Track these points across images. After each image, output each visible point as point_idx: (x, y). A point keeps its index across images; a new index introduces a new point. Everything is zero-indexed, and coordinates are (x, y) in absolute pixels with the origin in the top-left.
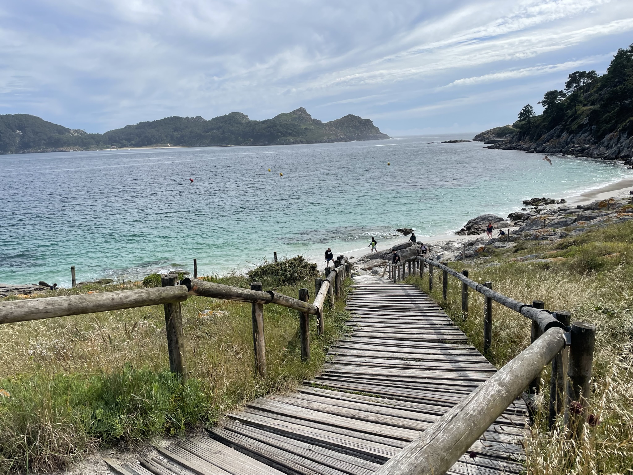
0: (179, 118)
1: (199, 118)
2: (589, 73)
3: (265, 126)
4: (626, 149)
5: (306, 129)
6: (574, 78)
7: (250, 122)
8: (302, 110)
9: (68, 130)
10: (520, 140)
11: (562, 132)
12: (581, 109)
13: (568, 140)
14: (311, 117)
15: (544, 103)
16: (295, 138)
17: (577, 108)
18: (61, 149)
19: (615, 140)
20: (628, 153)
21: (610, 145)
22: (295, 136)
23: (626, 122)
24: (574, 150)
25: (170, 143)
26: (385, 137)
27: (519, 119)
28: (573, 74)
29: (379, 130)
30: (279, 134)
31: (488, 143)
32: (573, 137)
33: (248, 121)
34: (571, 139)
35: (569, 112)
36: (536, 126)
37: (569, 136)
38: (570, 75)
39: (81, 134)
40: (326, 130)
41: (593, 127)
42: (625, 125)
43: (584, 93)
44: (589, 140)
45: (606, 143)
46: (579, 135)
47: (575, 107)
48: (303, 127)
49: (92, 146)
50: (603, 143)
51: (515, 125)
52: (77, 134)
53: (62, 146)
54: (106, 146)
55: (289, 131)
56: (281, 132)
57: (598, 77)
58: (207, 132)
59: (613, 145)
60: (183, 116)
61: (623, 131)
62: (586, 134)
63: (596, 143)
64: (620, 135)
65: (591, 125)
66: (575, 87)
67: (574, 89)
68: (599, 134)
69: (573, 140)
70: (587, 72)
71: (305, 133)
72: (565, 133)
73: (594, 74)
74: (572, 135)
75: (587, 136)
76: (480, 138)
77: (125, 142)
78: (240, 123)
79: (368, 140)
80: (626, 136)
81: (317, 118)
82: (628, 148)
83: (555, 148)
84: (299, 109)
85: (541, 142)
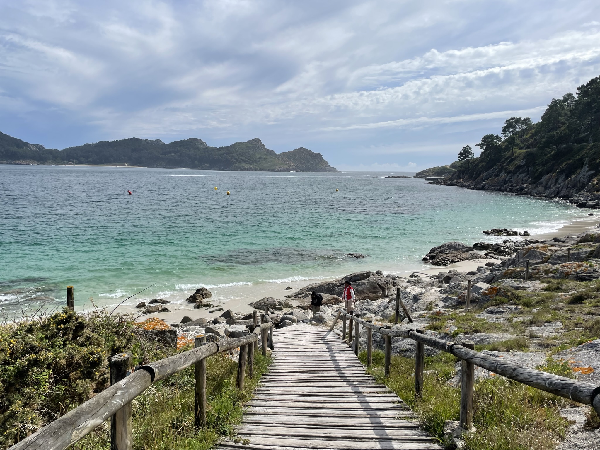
0: (138, 140)
1: (158, 141)
2: (525, 120)
3: (221, 152)
4: (565, 189)
5: (260, 158)
6: (511, 124)
7: (207, 148)
8: (257, 140)
9: (26, 144)
10: (459, 178)
11: (500, 171)
12: (517, 152)
13: (507, 179)
14: (266, 147)
15: (481, 145)
16: (250, 165)
17: (514, 150)
18: (17, 162)
19: (554, 181)
20: (567, 193)
21: (548, 186)
22: (249, 163)
23: (564, 164)
24: (512, 188)
25: (127, 163)
26: (333, 170)
27: (459, 158)
28: (510, 120)
29: (328, 164)
30: (234, 160)
31: (429, 179)
32: (511, 176)
33: (205, 147)
34: (509, 179)
35: (507, 154)
36: (475, 166)
37: (508, 175)
38: (507, 120)
39: (39, 149)
40: (279, 160)
41: (530, 168)
42: (563, 167)
43: (519, 137)
44: (526, 181)
45: (544, 184)
46: (516, 175)
47: (512, 149)
48: (258, 156)
49: (50, 161)
50: (541, 183)
51: (452, 166)
52: (35, 148)
53: (18, 159)
54: (62, 162)
55: (244, 158)
56: (236, 159)
57: (533, 124)
58: (165, 154)
59: (551, 185)
60: (143, 138)
61: (561, 172)
62: (523, 175)
63: (534, 183)
64: (558, 177)
65: (528, 167)
66: (510, 132)
67: (510, 133)
68: (536, 175)
69: (511, 180)
70: (522, 119)
71: (258, 161)
72: (503, 172)
73: (529, 121)
74: (510, 175)
75: (524, 177)
76: (420, 176)
77: (83, 159)
78: (198, 149)
79: (317, 172)
80: (564, 177)
81: (271, 149)
82: (567, 189)
83: (494, 186)
84: (255, 139)
85: (480, 181)
